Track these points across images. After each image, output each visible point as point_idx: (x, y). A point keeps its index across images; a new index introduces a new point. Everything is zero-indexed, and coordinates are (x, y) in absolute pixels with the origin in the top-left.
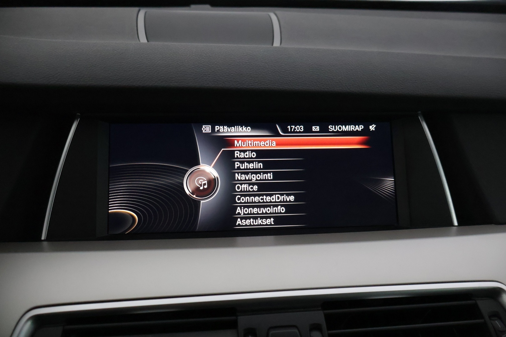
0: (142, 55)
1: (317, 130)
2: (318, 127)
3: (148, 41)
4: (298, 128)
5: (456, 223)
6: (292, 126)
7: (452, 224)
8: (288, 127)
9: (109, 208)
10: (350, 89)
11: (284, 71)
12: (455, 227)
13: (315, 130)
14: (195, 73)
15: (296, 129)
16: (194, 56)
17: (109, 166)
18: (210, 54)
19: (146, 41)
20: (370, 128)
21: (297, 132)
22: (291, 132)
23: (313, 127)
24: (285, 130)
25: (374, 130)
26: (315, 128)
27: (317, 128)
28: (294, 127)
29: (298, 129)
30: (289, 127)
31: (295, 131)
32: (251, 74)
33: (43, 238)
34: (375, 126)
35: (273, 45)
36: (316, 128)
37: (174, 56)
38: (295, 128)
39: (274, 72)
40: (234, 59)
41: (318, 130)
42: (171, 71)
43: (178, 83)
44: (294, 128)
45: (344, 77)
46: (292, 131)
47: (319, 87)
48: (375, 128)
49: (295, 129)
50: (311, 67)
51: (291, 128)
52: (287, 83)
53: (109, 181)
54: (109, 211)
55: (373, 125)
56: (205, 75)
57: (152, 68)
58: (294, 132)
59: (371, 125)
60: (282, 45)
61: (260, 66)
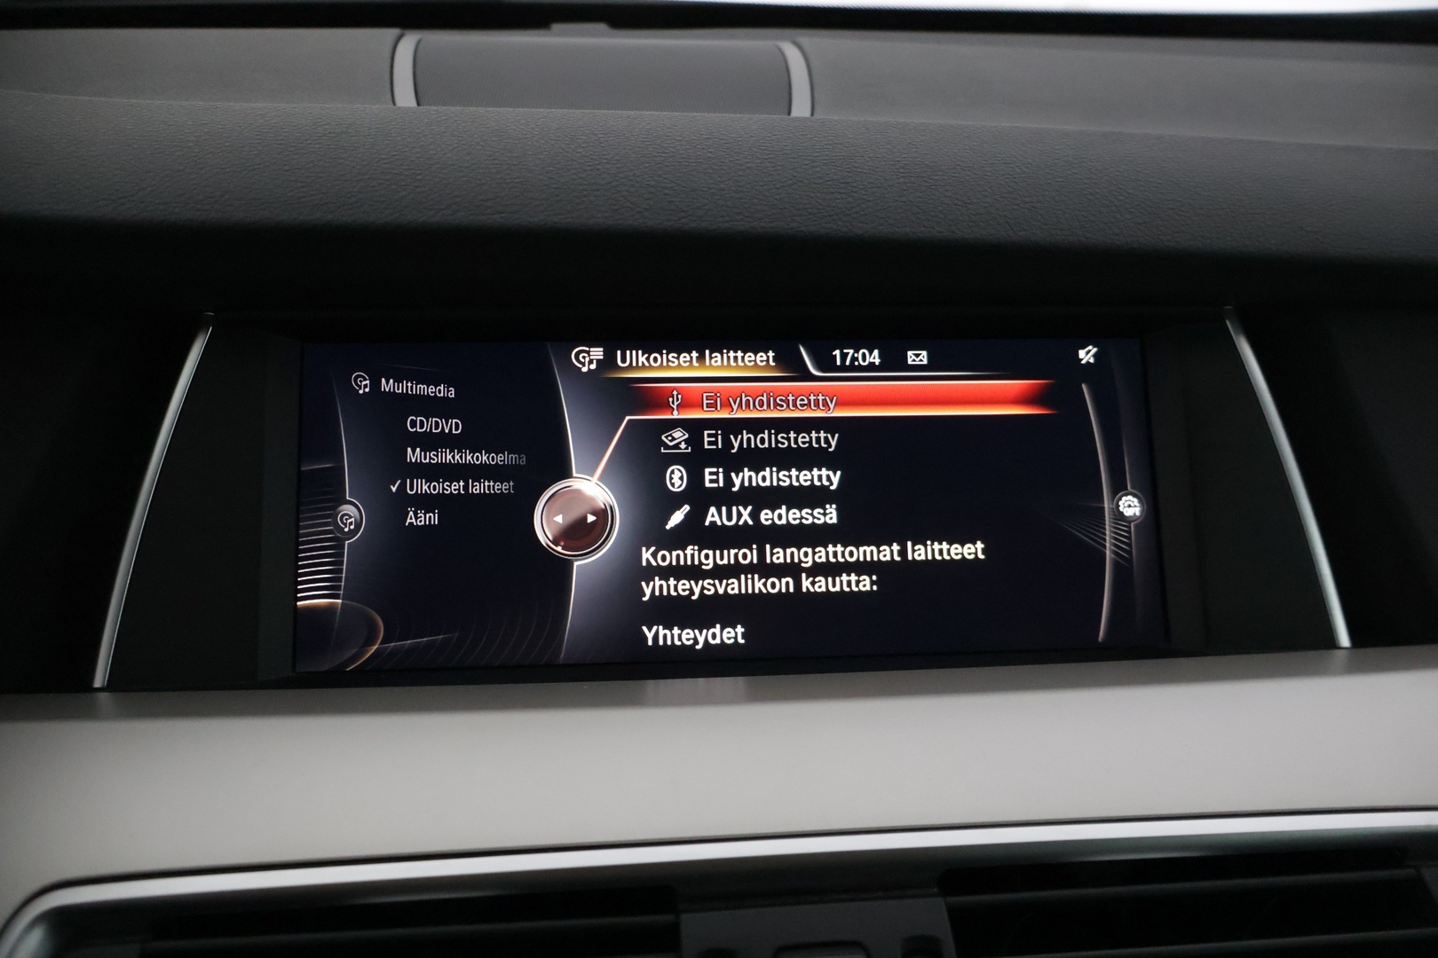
0: (399, 138)
1: (921, 360)
2: (924, 353)
3: (418, 104)
4: (864, 355)
5: (1344, 639)
6: (845, 351)
7: (1331, 642)
8: (834, 353)
9: (299, 595)
10: (1020, 233)
11: (821, 181)
12: (1343, 651)
13: (914, 360)
14: (554, 186)
15: (857, 359)
16: (552, 142)
17: (299, 467)
18: (602, 136)
19: (413, 103)
20: (1080, 357)
21: (861, 368)
22: (843, 368)
23: (910, 353)
24: (826, 363)
25: (1092, 361)
26: (914, 357)
27: (921, 357)
28: (851, 351)
29: (864, 360)
30: (837, 352)
31: (856, 363)
32: (723, 190)
33: (98, 683)
34: (1095, 350)
35: (789, 113)
36: (917, 355)
37: (493, 141)
38: (856, 355)
39: (792, 185)
40: (672, 149)
41: (925, 362)
42: (484, 182)
43: (504, 215)
44: (853, 355)
45: (1001, 200)
46: (848, 363)
47: (924, 226)
48: (1094, 356)
49: (854, 359)
50: (901, 170)
51: (844, 356)
52: (829, 216)
53: (298, 513)
54: (298, 603)
55: (1090, 347)
56: (585, 193)
57: (426, 172)
58: (852, 368)
59: (1083, 348)
60: (817, 116)
61: (748, 168)
